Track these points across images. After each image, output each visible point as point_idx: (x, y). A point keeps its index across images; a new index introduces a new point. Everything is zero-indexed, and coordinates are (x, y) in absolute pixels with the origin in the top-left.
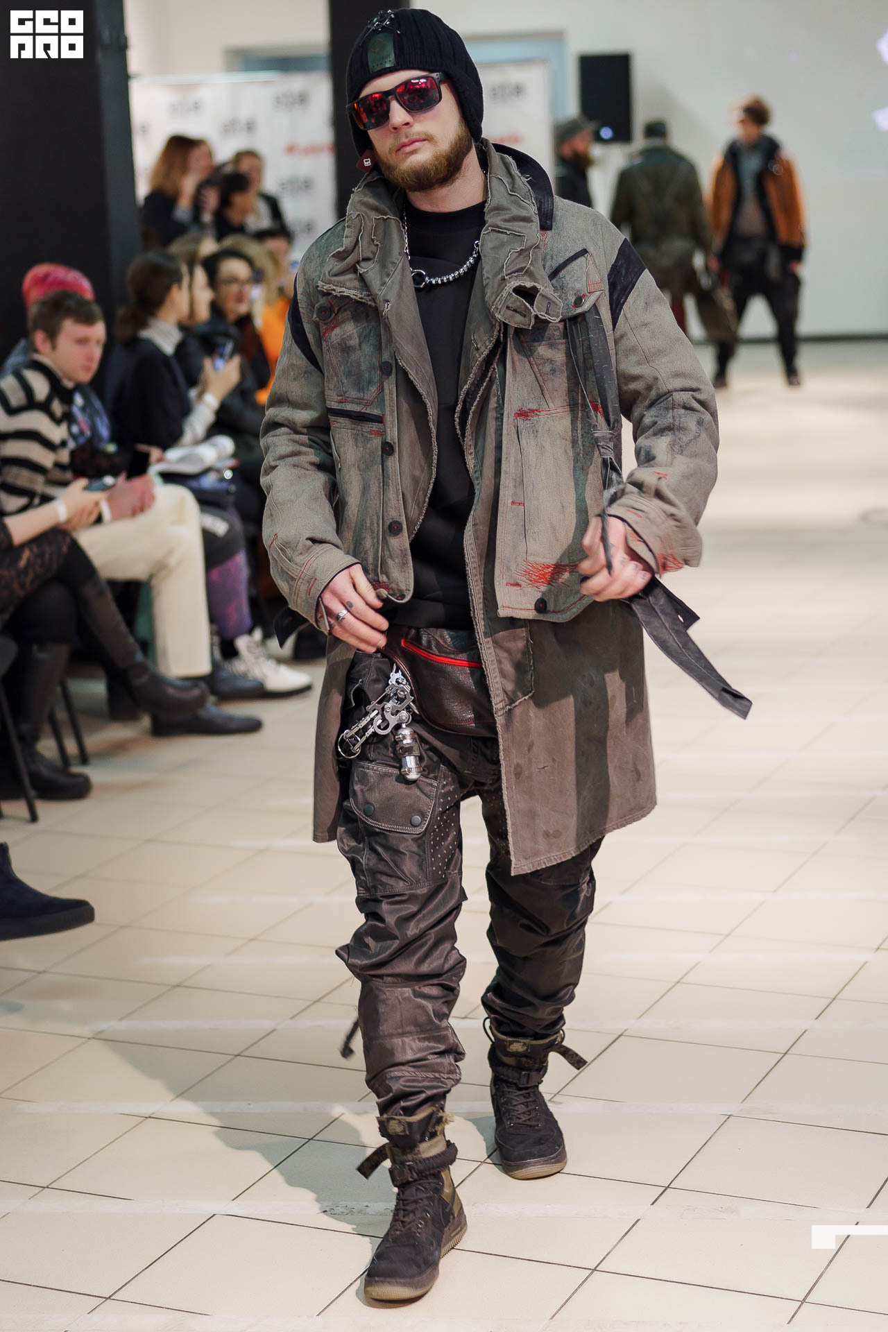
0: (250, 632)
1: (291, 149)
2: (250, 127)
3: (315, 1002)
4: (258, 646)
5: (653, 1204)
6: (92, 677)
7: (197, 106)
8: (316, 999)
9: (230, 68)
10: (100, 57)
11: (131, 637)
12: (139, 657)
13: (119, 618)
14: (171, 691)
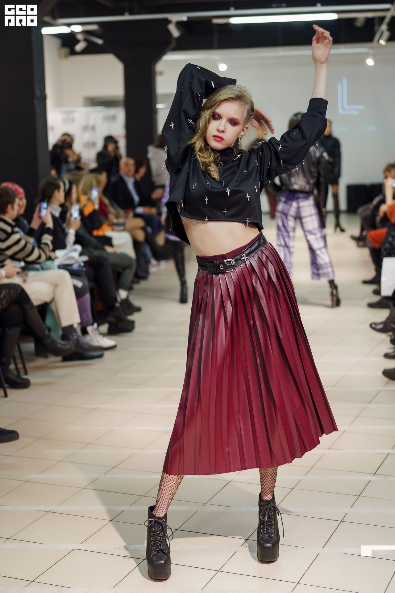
0: (92, 324)
2: (93, 128)
4: (96, 330)
5: (241, 546)
6: (29, 341)
7: (73, 120)
8: (114, 466)
9: (86, 105)
10: (36, 102)
11: (43, 326)
12: (47, 332)
13: (39, 317)
14: (59, 346)
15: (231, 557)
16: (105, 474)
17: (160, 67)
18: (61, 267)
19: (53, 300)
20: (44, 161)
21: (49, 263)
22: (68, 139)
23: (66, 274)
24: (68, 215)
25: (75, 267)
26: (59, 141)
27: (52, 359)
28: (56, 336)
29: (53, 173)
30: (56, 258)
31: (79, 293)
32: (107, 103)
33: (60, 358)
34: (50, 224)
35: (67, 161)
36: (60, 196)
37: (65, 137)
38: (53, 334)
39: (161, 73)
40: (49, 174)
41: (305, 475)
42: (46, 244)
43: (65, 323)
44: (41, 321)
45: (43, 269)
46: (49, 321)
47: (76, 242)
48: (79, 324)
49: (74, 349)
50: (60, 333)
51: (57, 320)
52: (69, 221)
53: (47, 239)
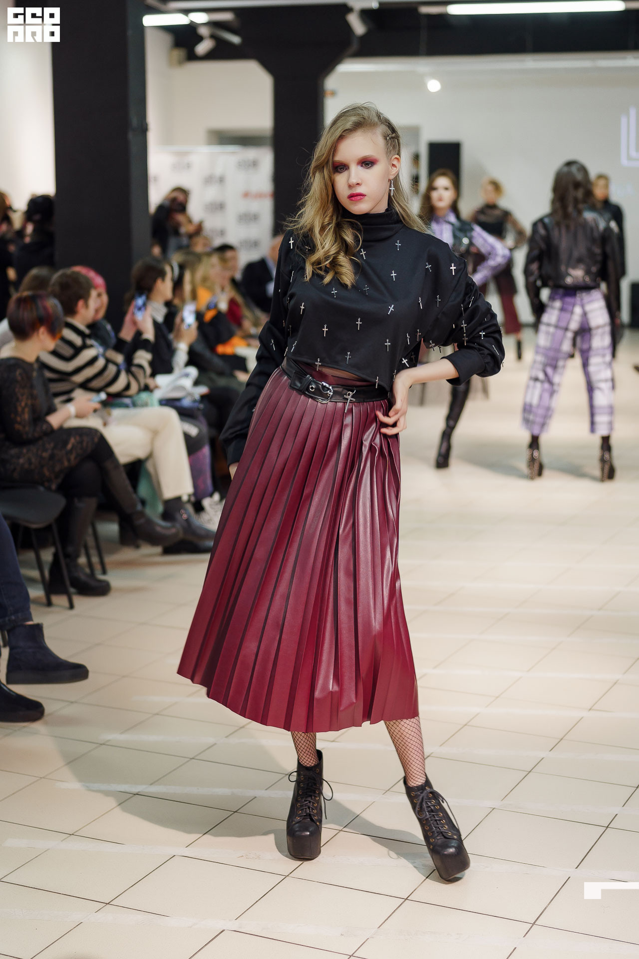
0: (211, 495)
1: (246, 195)
2: (222, 180)
3: (242, 727)
4: (217, 504)
6: (111, 521)
7: (188, 166)
9: (210, 143)
10: (130, 136)
11: (134, 496)
12: (139, 507)
13: (127, 482)
14: (158, 529)
16: (227, 737)
17: (331, 82)
18: (164, 402)
19: (150, 456)
20: (141, 231)
21: (144, 396)
22: (181, 197)
23: (172, 414)
24: (178, 320)
25: (186, 403)
26: (166, 199)
27: (147, 550)
28: (154, 512)
29: (157, 251)
30: (157, 387)
31: (192, 444)
32: (245, 140)
33: (158, 549)
34: (149, 334)
35: (176, 233)
36: (165, 288)
37: (175, 194)
38: (148, 511)
39: (333, 93)
40: (149, 252)
41: (550, 751)
42: (140, 366)
43: (169, 493)
44: (130, 489)
45: (134, 405)
46: (143, 490)
47: (189, 363)
48: (190, 495)
49: (181, 535)
50: (160, 508)
51: (156, 489)
52: (179, 330)
53: (143, 357)
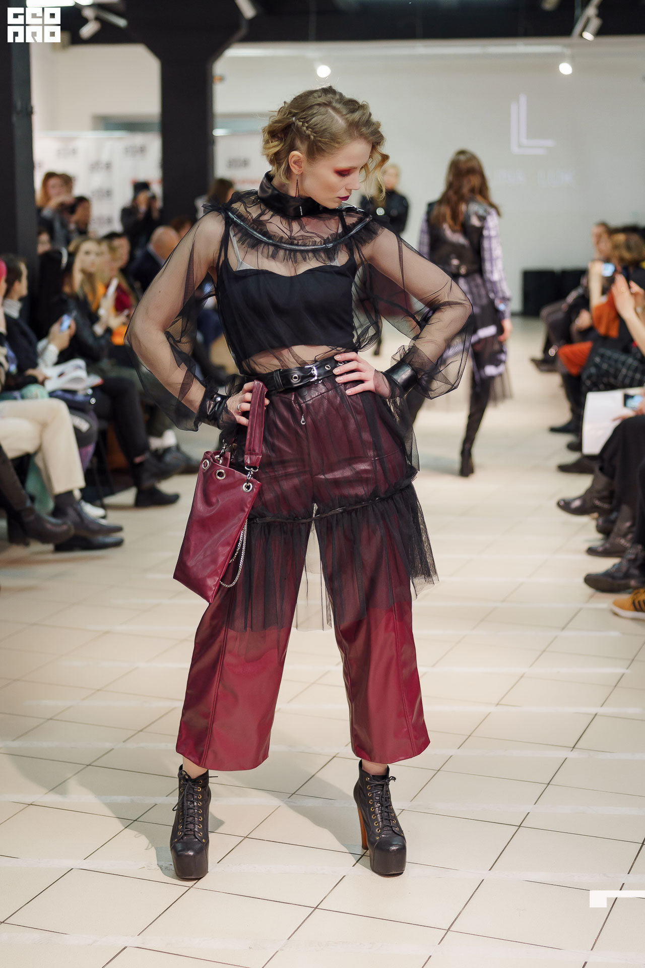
2: (108, 166)
3: (139, 731)
5: (354, 866)
7: (74, 152)
9: (95, 128)
10: (15, 119)
11: (23, 492)
12: (28, 503)
13: (16, 477)
14: (49, 526)
15: (337, 885)
16: (124, 742)
17: (220, 67)
19: (39, 449)
23: (62, 407)
25: (79, 395)
30: (47, 379)
32: (131, 126)
39: (222, 79)
41: (458, 748)
43: (59, 487)
44: (18, 484)
46: (32, 485)
48: (82, 490)
49: (73, 532)
51: (45, 483)
